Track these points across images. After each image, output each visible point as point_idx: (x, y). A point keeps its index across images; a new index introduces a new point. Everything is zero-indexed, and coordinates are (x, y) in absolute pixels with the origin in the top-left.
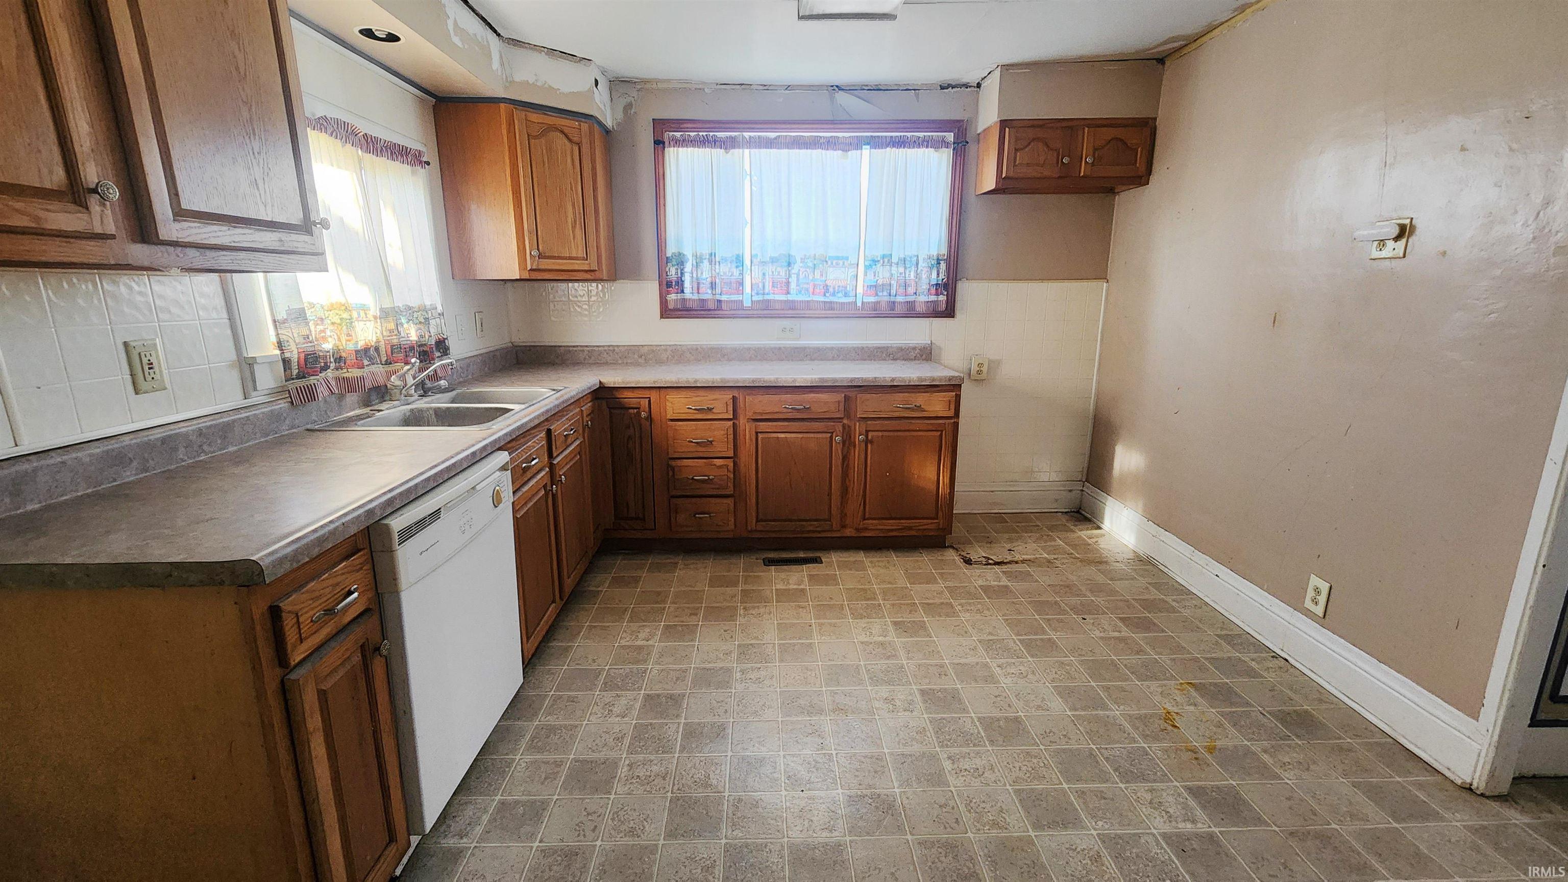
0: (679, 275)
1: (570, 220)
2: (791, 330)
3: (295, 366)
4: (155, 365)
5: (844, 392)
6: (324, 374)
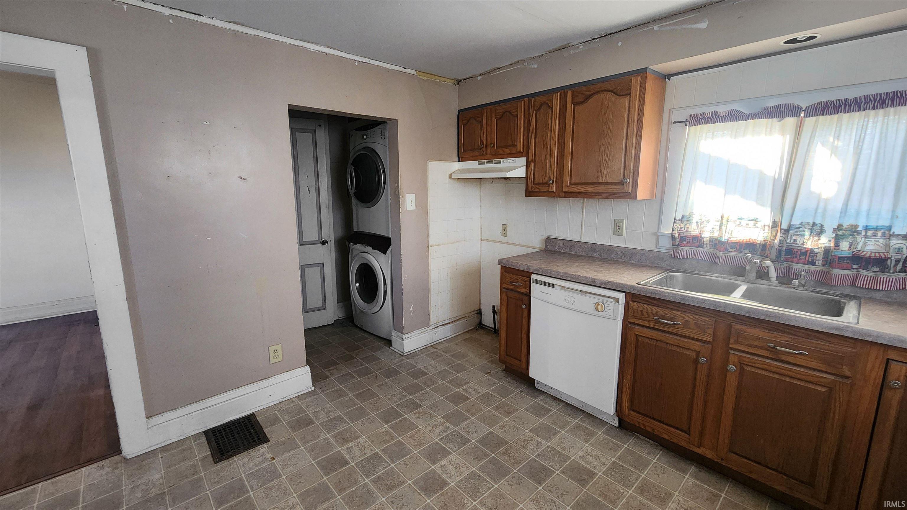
3: (677, 240)
4: (621, 227)
6: (699, 249)
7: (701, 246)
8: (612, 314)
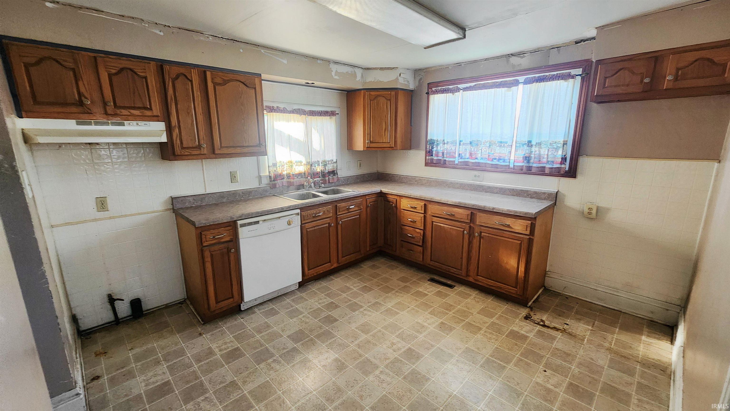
0: (430, 148)
1: (383, 129)
2: (479, 176)
3: (272, 178)
4: (236, 177)
5: (471, 210)
6: (283, 180)
7: (283, 179)
8: (297, 223)
